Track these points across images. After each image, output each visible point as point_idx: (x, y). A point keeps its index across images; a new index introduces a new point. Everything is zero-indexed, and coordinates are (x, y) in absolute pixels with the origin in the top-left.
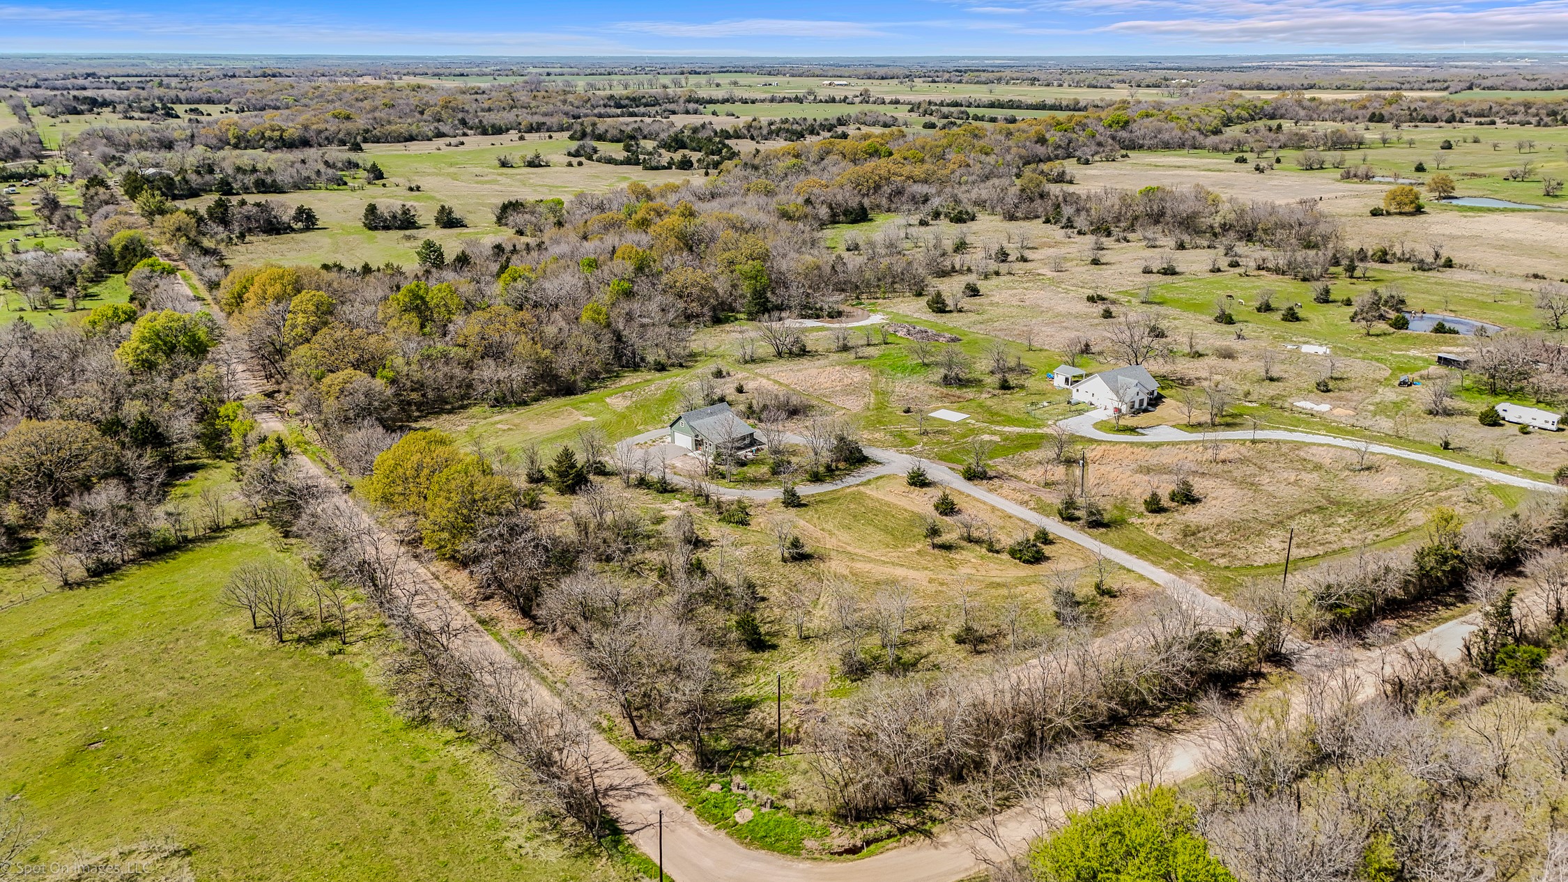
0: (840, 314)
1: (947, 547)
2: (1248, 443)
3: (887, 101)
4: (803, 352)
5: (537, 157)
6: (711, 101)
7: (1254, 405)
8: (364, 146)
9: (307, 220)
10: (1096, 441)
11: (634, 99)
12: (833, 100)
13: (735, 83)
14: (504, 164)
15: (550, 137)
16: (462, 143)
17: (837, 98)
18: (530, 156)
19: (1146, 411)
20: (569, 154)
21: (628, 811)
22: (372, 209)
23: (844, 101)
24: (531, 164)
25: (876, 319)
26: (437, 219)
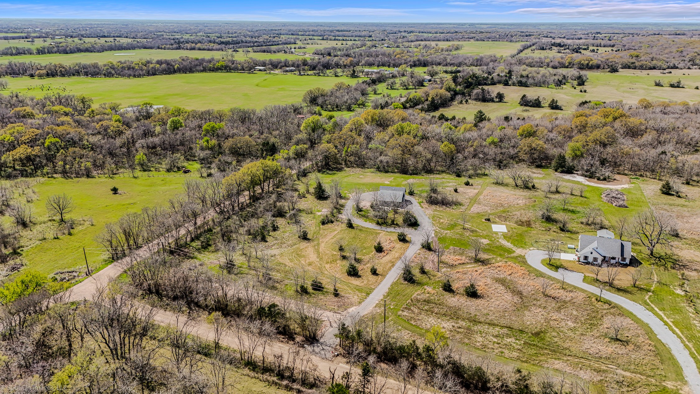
0: (605, 179)
1: (344, 258)
4: (533, 188)
5: (678, 82)
9: (500, 97)
10: (524, 262)
14: (658, 84)
18: (674, 81)
22: (523, 97)
24: (672, 86)
26: (549, 104)
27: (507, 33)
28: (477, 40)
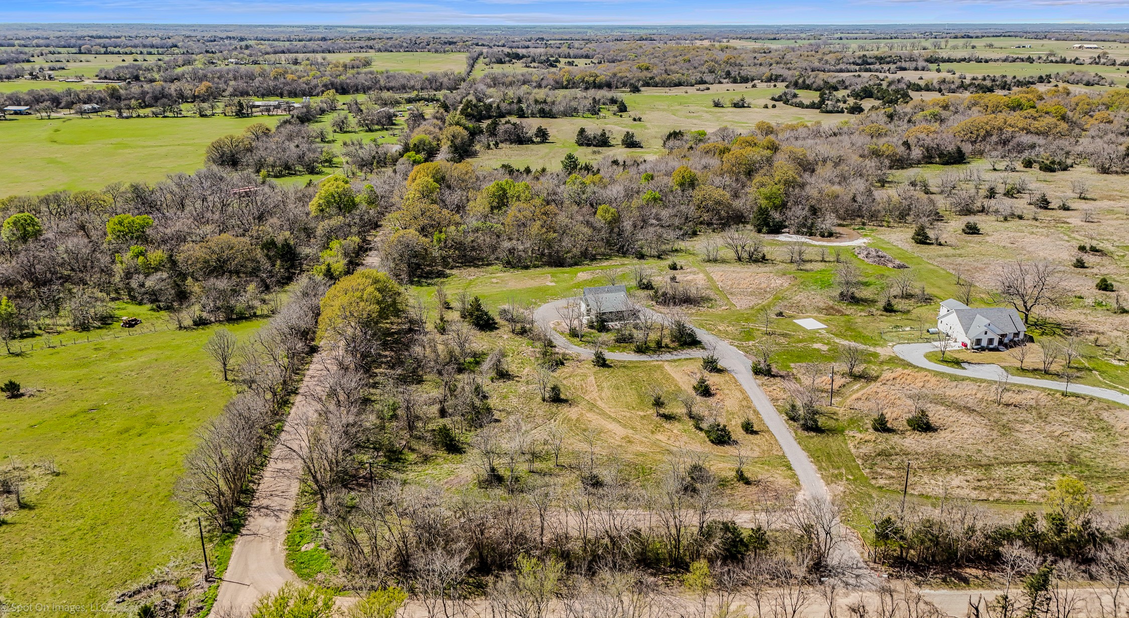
0: (831, 235)
1: (668, 418)
2: (1058, 395)
3: (1118, 62)
4: (763, 259)
5: (743, 100)
6: (949, 60)
7: (1121, 363)
8: (642, 89)
9: (543, 135)
10: (910, 365)
11: (881, 58)
12: (1064, 61)
13: (991, 46)
14: (717, 105)
15: (775, 86)
16: (708, 89)
17: (1068, 60)
18: (737, 99)
19: (996, 349)
20: (773, 99)
21: (258, 522)
22: (582, 131)
23: (1074, 62)
24: (736, 105)
25: (861, 242)
26: (623, 141)
27: (414, 39)
28: (379, 50)
